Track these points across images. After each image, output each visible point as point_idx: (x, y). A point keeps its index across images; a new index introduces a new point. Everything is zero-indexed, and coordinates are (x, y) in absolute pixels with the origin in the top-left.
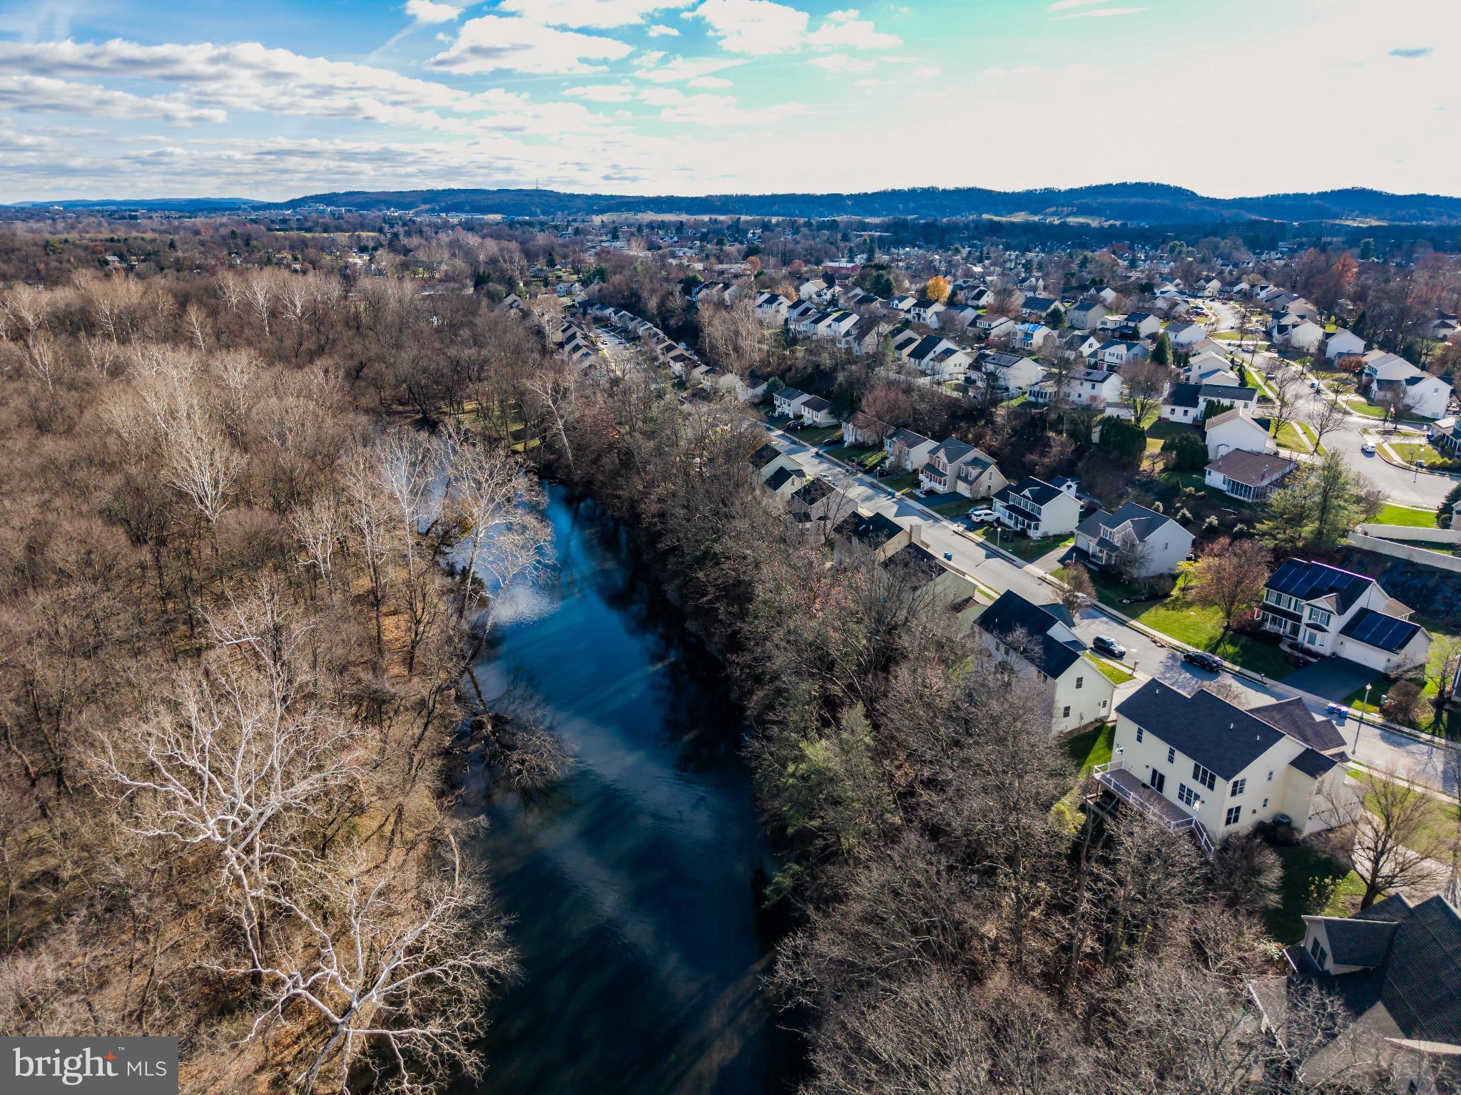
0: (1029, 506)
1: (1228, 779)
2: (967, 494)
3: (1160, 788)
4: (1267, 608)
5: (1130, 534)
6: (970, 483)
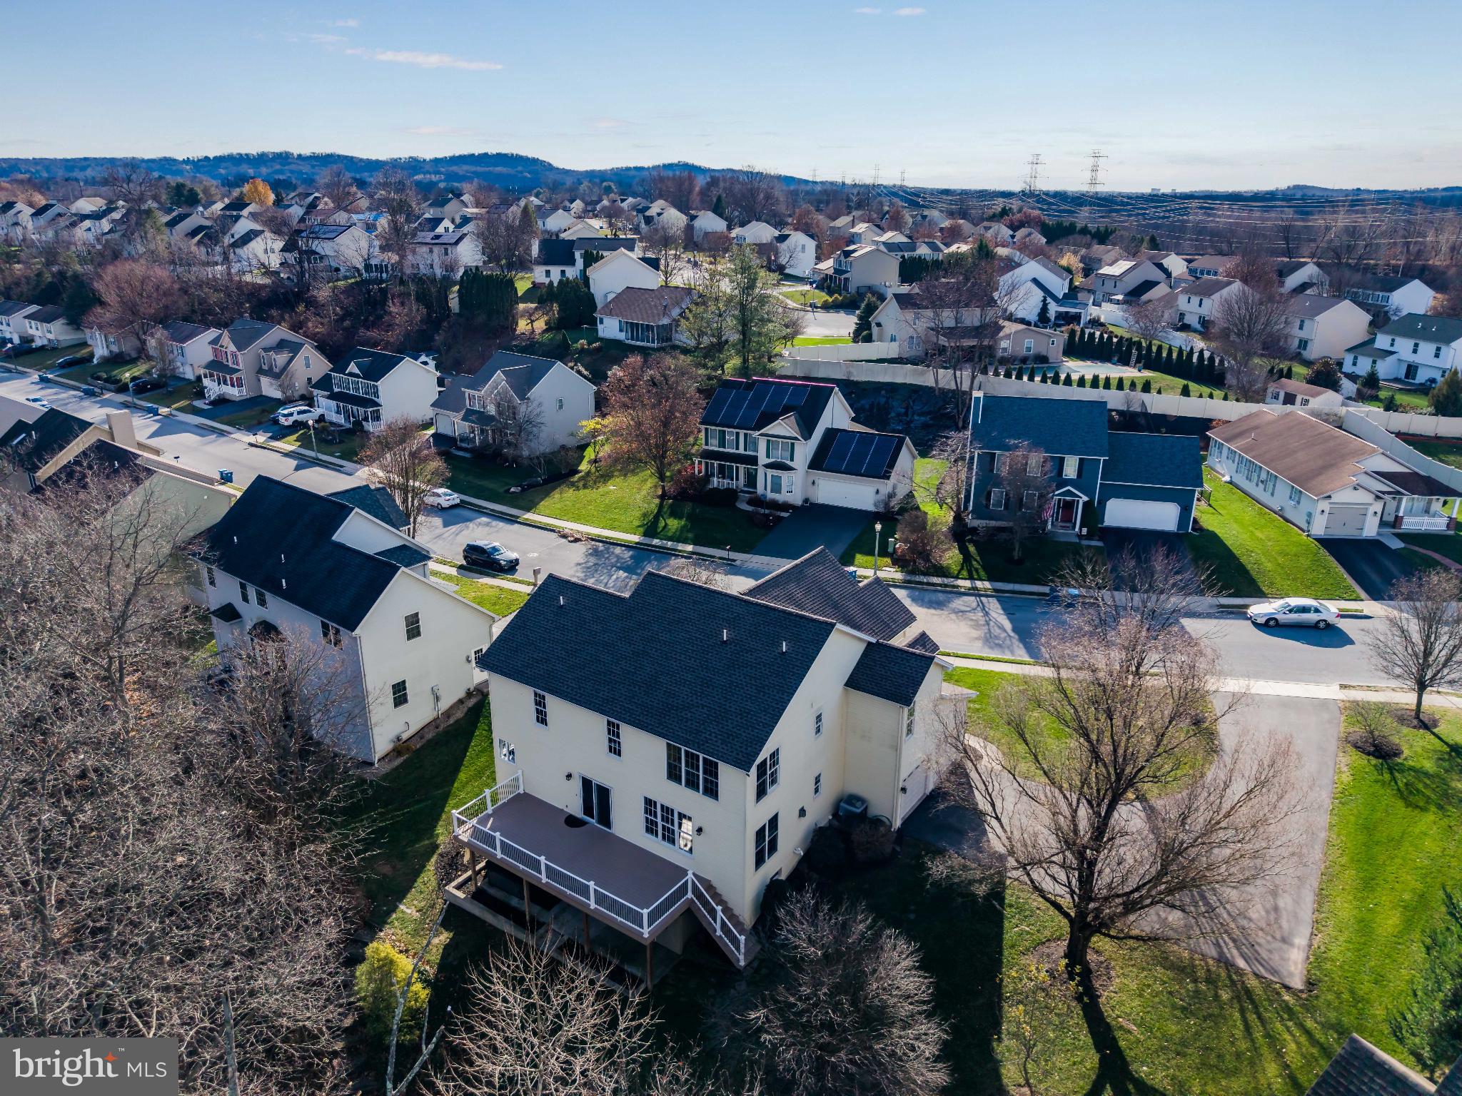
0: (359, 387)
1: (747, 768)
2: (277, 394)
3: (605, 819)
4: (708, 455)
5: (506, 392)
6: (277, 376)
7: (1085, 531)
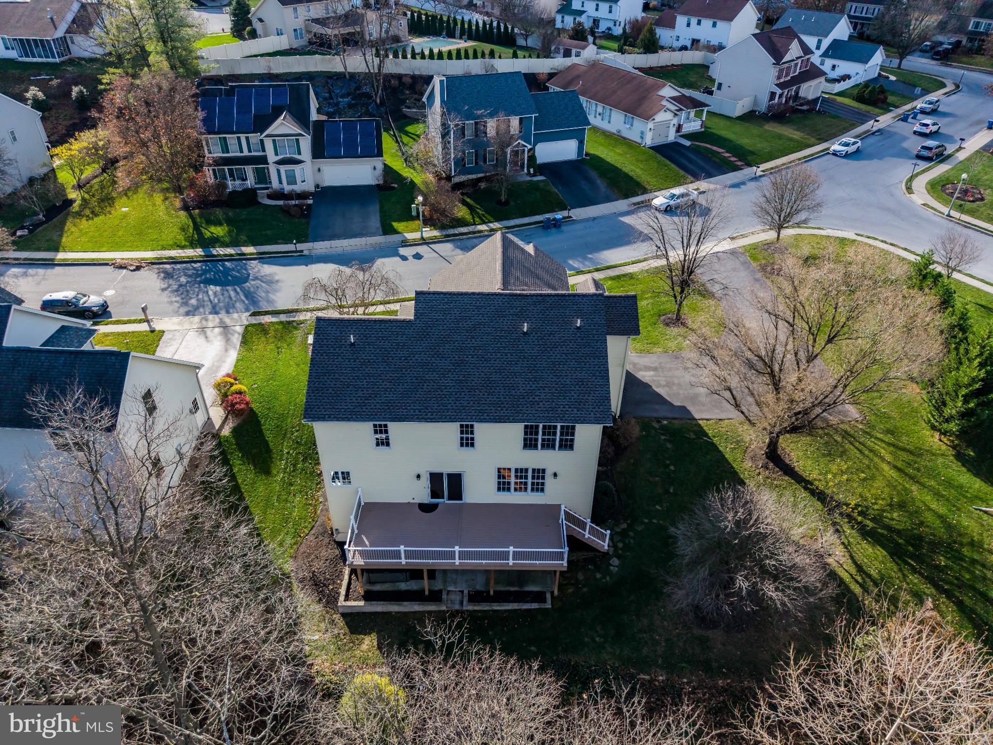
7: (532, 171)
